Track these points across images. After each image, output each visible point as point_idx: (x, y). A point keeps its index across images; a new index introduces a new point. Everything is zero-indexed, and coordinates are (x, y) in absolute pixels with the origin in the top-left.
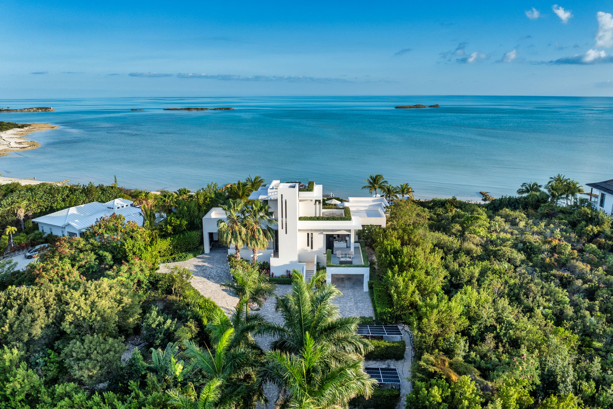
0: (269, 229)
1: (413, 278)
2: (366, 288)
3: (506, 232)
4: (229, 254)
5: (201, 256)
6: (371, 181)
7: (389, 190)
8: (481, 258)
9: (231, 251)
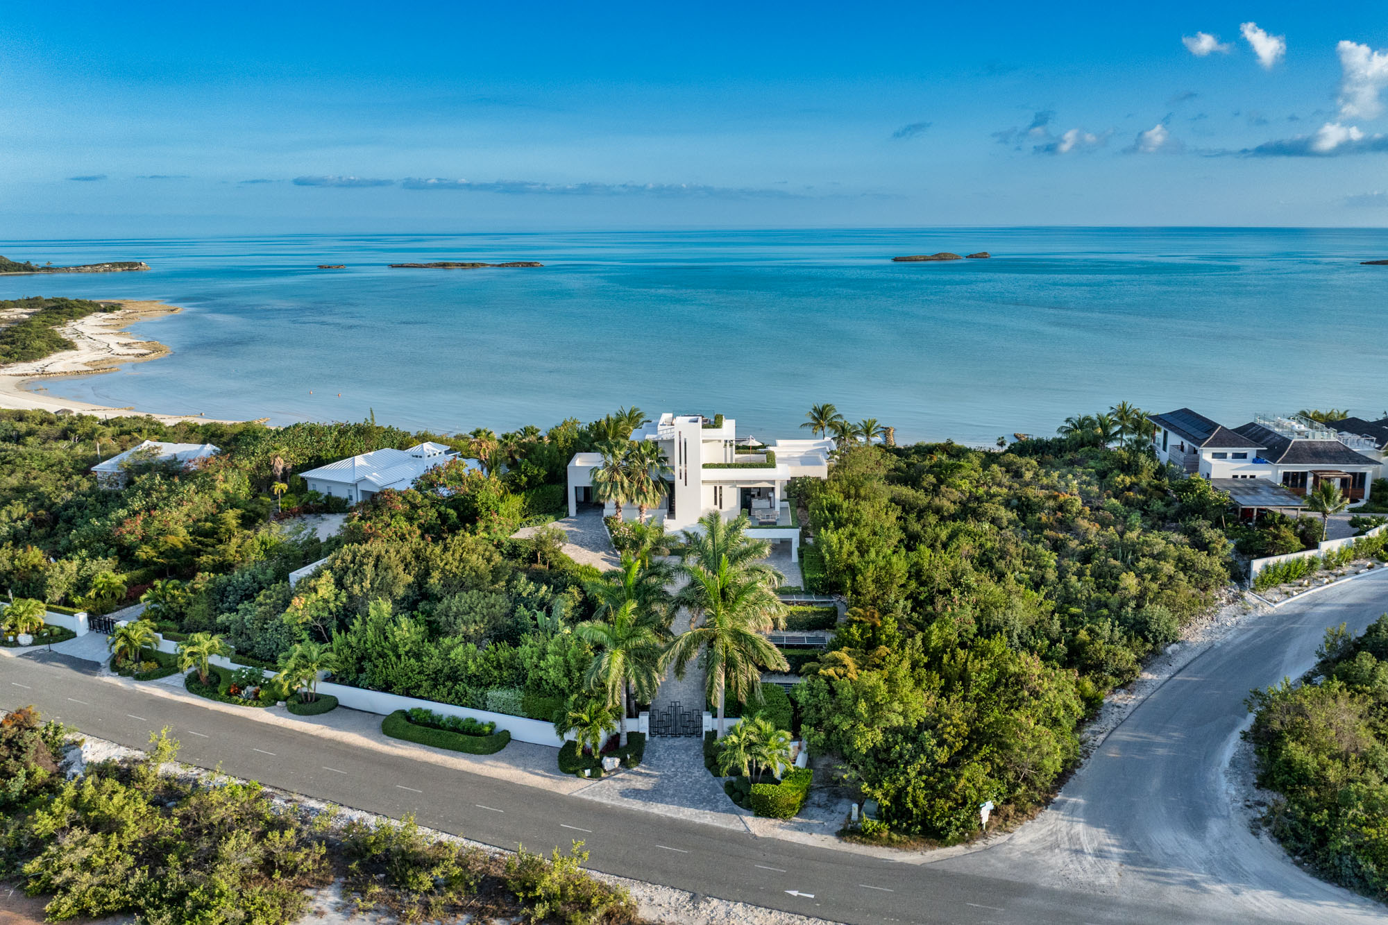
0: (662, 480)
1: (852, 535)
2: (795, 558)
3: (1000, 485)
4: (605, 515)
5: (566, 519)
6: (816, 415)
7: (843, 428)
8: (954, 517)
9: (609, 511)
